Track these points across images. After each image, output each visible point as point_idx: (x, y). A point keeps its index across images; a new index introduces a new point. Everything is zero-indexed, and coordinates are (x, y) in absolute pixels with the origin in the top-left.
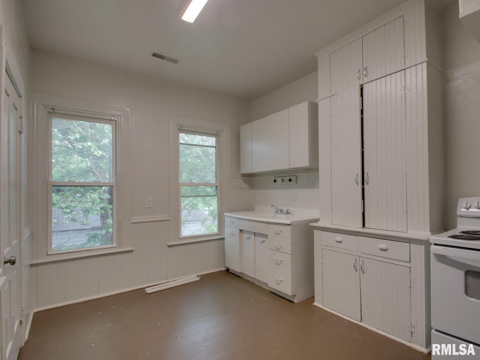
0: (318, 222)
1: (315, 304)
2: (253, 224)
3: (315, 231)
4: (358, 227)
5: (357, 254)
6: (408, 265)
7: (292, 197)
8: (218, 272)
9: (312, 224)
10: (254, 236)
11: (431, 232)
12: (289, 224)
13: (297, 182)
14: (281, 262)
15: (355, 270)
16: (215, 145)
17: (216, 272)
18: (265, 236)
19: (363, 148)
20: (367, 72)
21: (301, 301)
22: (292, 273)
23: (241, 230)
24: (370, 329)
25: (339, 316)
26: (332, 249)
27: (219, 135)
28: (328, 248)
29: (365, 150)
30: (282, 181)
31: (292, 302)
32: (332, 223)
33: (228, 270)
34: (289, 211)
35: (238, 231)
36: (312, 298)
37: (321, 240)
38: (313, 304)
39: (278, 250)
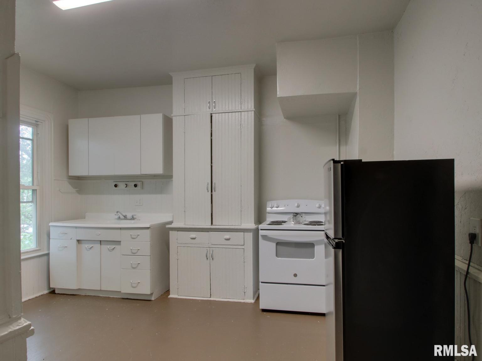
0: (171, 224)
1: (171, 296)
2: (99, 232)
3: (171, 232)
4: (208, 225)
5: (207, 246)
6: (243, 247)
7: (137, 202)
8: (38, 297)
9: (168, 226)
10: (100, 245)
11: (255, 223)
12: (149, 227)
13: (142, 188)
14: (138, 265)
15: (206, 258)
16: (31, 137)
17: (36, 297)
18: (118, 242)
19: (212, 163)
20: (215, 104)
21: (157, 297)
22: (150, 273)
23: (79, 241)
24: (218, 300)
25: (192, 299)
26: (186, 245)
27: (38, 125)
28: (184, 245)
29: (213, 165)
30: (126, 186)
31: (150, 300)
32: (185, 224)
33: (53, 292)
34: (134, 217)
35: (75, 242)
36: (168, 292)
37: (177, 239)
38: (169, 297)
39: (134, 254)
